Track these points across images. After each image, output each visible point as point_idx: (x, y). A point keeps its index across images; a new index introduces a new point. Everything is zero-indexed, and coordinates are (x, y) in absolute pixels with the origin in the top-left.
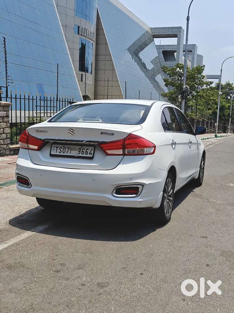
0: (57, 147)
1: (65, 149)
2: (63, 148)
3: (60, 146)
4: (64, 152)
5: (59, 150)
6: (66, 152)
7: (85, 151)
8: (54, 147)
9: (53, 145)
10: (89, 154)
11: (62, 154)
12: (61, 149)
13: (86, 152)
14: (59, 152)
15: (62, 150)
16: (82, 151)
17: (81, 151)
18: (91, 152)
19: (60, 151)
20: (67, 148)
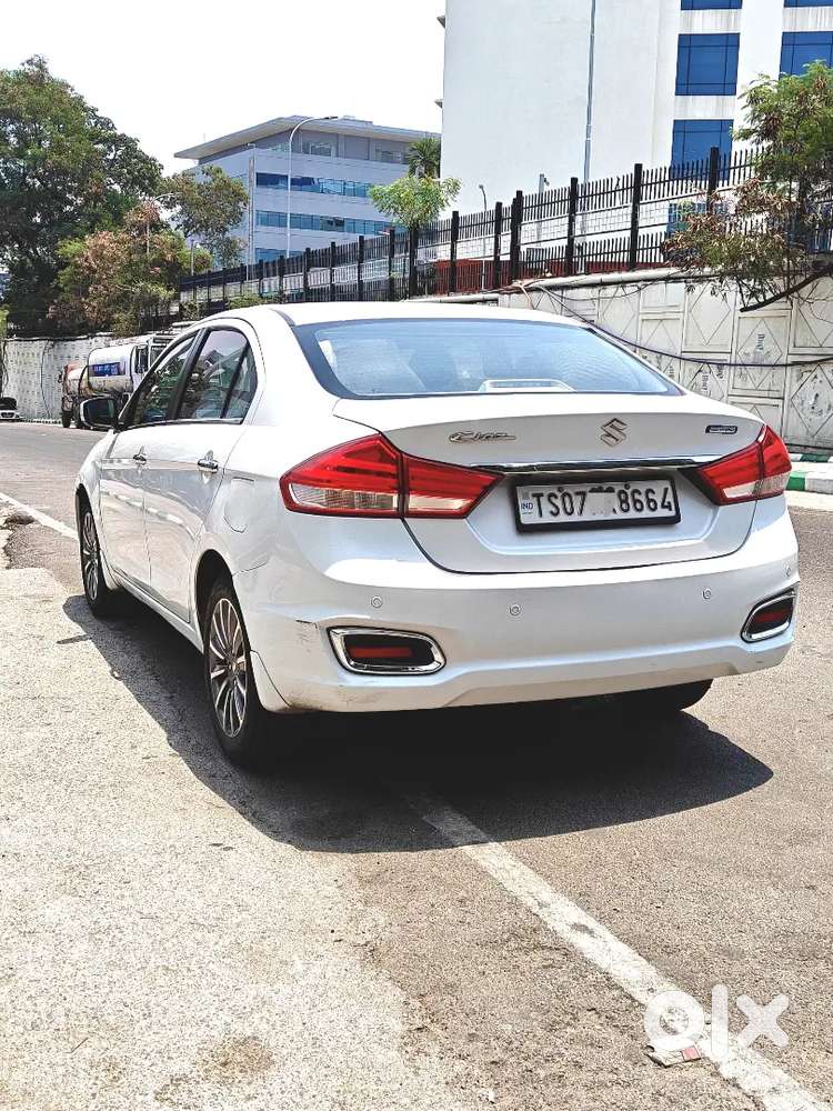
0: (538, 496)
1: (567, 499)
2: (559, 495)
3: (546, 490)
4: (569, 510)
5: (547, 507)
6: (576, 510)
7: (642, 498)
8: (526, 496)
9: (520, 491)
10: (663, 506)
11: (563, 518)
12: (553, 499)
13: (649, 501)
14: (552, 512)
15: (558, 502)
16: (635, 501)
17: (630, 501)
18: (667, 500)
19: (554, 510)
20: (577, 494)
